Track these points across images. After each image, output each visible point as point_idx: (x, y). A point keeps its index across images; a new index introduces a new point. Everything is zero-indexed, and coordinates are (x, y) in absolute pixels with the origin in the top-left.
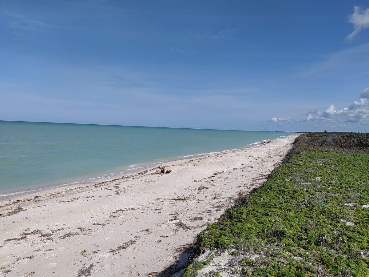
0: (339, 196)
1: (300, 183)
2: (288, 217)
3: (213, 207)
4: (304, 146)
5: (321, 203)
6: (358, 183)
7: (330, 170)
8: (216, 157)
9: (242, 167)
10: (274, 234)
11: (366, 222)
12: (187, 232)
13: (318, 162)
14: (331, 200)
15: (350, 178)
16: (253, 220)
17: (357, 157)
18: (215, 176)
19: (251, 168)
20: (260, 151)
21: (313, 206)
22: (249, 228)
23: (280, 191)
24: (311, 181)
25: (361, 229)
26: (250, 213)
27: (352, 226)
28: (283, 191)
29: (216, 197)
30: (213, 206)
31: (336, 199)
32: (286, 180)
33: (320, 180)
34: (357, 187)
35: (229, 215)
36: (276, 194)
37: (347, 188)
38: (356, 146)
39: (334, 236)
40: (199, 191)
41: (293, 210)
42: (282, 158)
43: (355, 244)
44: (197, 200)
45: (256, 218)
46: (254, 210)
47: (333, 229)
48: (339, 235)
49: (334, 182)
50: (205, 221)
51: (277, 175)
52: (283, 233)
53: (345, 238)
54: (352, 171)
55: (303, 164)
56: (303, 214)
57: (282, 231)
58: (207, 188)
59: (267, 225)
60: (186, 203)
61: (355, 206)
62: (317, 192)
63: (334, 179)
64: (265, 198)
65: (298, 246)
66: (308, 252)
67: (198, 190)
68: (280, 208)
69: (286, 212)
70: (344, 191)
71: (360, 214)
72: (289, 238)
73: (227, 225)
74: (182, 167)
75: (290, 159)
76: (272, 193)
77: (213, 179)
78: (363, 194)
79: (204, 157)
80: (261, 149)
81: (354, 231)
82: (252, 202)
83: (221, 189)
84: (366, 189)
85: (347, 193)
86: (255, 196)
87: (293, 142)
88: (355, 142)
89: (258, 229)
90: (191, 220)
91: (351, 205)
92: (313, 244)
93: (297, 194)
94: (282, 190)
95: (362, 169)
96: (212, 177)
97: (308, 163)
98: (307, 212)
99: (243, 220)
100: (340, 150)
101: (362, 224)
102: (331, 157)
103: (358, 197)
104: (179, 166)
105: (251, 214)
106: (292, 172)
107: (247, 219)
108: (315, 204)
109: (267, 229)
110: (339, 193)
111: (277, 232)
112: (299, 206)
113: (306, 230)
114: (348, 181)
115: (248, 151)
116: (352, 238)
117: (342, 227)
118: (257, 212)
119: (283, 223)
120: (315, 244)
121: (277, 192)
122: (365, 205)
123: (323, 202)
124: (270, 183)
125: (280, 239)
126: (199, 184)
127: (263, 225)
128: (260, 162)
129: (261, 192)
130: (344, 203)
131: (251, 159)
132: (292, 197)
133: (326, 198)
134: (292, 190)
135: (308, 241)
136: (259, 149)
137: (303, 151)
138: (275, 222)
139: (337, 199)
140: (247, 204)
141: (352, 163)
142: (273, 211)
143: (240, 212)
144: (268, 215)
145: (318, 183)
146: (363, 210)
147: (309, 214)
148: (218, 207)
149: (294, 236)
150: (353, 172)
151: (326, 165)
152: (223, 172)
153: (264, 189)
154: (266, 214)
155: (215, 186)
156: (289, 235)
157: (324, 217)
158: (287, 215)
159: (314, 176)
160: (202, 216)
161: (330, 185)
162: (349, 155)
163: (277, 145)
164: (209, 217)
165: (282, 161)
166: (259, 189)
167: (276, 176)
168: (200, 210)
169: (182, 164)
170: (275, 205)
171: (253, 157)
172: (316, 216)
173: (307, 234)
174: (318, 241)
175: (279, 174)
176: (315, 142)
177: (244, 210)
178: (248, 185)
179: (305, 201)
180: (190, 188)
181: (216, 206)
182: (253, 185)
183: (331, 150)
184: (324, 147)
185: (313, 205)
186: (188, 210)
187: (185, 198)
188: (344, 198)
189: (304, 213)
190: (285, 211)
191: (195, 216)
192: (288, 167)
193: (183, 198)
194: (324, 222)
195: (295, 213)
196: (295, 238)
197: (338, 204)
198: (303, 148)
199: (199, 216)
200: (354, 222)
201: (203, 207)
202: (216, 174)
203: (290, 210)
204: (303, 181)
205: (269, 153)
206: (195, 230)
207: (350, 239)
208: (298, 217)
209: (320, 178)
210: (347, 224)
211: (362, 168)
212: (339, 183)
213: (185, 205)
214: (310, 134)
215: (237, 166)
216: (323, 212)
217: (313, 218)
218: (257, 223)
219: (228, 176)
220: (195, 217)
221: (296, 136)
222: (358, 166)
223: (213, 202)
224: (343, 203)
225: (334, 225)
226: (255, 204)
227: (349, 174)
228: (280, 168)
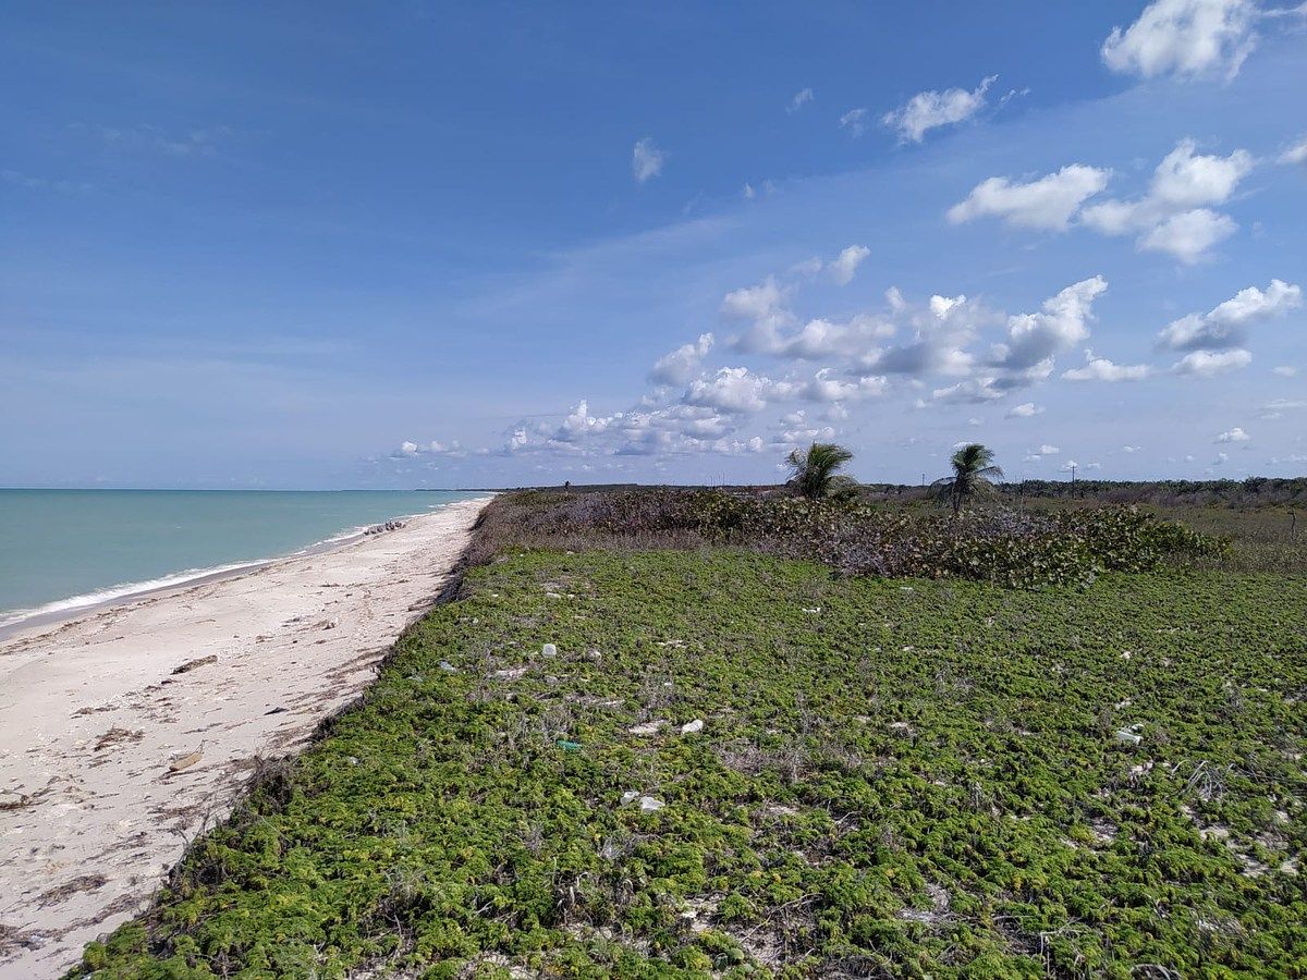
0: (614, 702)
1: (492, 671)
2: (446, 822)
3: (161, 813)
4: (505, 538)
5: (560, 739)
6: (664, 647)
7: (583, 611)
8: (187, 599)
9: (294, 627)
10: (390, 914)
11: (695, 788)
12: (17, 963)
13: (548, 589)
14: (592, 722)
15: (643, 636)
16: (308, 870)
17: (657, 562)
18: (178, 677)
19: (328, 628)
20: (362, 560)
21: (534, 756)
22: (285, 915)
23: (421, 716)
24: (526, 660)
25: (684, 816)
26: (297, 837)
27: (657, 812)
28: (431, 715)
29: (173, 770)
30: (160, 810)
31: (606, 714)
32: (446, 667)
33: (555, 653)
34: (663, 660)
35: (202, 868)
36: (409, 730)
37: (636, 669)
38: (653, 528)
39: (607, 869)
40: (99, 753)
41: (468, 786)
42: (439, 580)
43: (670, 882)
44: (85, 796)
45: (319, 854)
46: (315, 821)
47: (601, 839)
48: (622, 862)
49: (598, 654)
50: (117, 888)
51: (414, 652)
52: (423, 904)
53: (640, 866)
54: (646, 607)
55: (503, 598)
56: (500, 798)
57: (420, 895)
58: (139, 736)
59: (362, 877)
60: (32, 819)
61: (661, 732)
62: (545, 697)
63: (596, 642)
64: (366, 758)
65: (482, 948)
66: (519, 964)
67: (96, 749)
68: (419, 788)
69: (441, 801)
70: (630, 681)
71: (679, 760)
72: (447, 920)
73: (187, 920)
74: (26, 657)
75: (460, 585)
76: (393, 730)
77: (169, 691)
78: (680, 684)
79: (134, 605)
80: (367, 554)
81: (665, 829)
82: (311, 785)
83: (199, 731)
84: (689, 666)
85: (638, 686)
86: (323, 755)
87: (472, 524)
88: (648, 514)
89: (326, 907)
90: (48, 898)
91: (651, 729)
92: (537, 925)
93: (482, 717)
94: (428, 712)
95: (673, 600)
96: (163, 683)
97: (518, 595)
98: (515, 785)
99: (265, 882)
100: (612, 543)
101: (685, 798)
102: (587, 566)
103: (670, 699)
104: (9, 653)
105: (299, 841)
106: (466, 632)
107: (278, 872)
108: (539, 748)
109: (363, 900)
110: (614, 691)
111: (400, 903)
112: (489, 767)
113: (509, 868)
114: (638, 645)
115: (316, 567)
116: (662, 862)
117: (628, 823)
118: (328, 824)
119: (424, 857)
120: (542, 922)
121: (412, 722)
122: (688, 725)
123: (566, 736)
124: (389, 690)
125: (414, 930)
126: (101, 724)
127: (346, 881)
128: (361, 604)
129: (352, 731)
130: (632, 727)
131: (329, 594)
132: (463, 733)
133: (576, 716)
134: (466, 706)
135: (519, 913)
136: (358, 554)
137: (502, 553)
138: (396, 856)
139: (608, 715)
140: (289, 795)
141: (645, 582)
142: (391, 806)
143: (256, 843)
144: (370, 831)
145: (549, 663)
146: (685, 741)
147: (521, 791)
148: (181, 812)
149: (466, 905)
150: (651, 611)
151: (572, 596)
152: (212, 659)
153: (362, 717)
154: (364, 826)
155: (174, 721)
156: (446, 905)
157: (568, 794)
158: (443, 816)
159: (537, 638)
160: (102, 869)
161: (586, 666)
162: (638, 557)
163: (418, 536)
164: (136, 869)
165: (438, 593)
166: (345, 719)
167: (410, 657)
168: (96, 839)
169: (26, 643)
170: (401, 779)
171: (337, 585)
172: (546, 795)
173: (514, 884)
174: (555, 906)
175: (420, 645)
176: (537, 520)
177: (271, 830)
178: (312, 699)
179: (506, 739)
180: (58, 747)
181: (175, 810)
182: (331, 695)
183: (585, 542)
184: (566, 535)
185: (534, 753)
186: (34, 851)
187: (24, 797)
188: (630, 708)
189: (504, 791)
190: (436, 796)
191: (65, 877)
192: (453, 617)
193: (17, 799)
194: (571, 813)
195: (473, 795)
196: (472, 914)
197: (613, 732)
198: (502, 543)
199: (89, 870)
200: (664, 794)
201: (111, 827)
202: (181, 670)
203: (455, 790)
204: (501, 662)
205: (393, 568)
206: (59, 945)
207: (657, 868)
208: (484, 812)
209: (553, 647)
210: (644, 807)
211: (672, 596)
212: (611, 658)
213: (20, 831)
214: (524, 496)
215: (273, 625)
216: (567, 775)
217: (535, 806)
218: (321, 882)
219: (232, 673)
220: (65, 881)
221: (483, 502)
222: (660, 588)
223: (162, 794)
224: (626, 726)
225: (605, 823)
226: (322, 791)
227: (638, 618)
228: (428, 624)
